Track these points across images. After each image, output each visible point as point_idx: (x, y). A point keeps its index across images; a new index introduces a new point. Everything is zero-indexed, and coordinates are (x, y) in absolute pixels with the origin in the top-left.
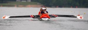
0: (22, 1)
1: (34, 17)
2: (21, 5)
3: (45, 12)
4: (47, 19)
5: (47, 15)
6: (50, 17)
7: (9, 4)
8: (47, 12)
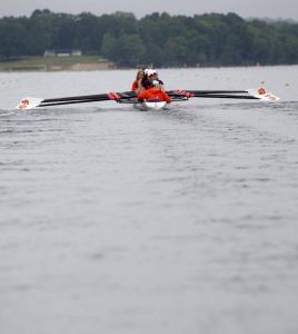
0: (60, 55)
1: (121, 98)
2: (56, 64)
3: (155, 82)
4: (162, 104)
5: (160, 92)
6: (171, 98)
7: (25, 63)
8: (161, 82)
